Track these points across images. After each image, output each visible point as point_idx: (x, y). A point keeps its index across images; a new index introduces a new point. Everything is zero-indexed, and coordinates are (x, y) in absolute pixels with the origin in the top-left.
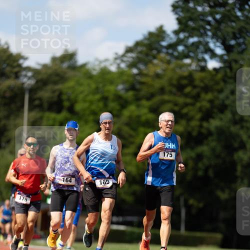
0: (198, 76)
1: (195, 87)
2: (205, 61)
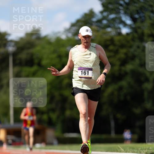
0: (117, 38)
1: (115, 45)
2: (120, 28)
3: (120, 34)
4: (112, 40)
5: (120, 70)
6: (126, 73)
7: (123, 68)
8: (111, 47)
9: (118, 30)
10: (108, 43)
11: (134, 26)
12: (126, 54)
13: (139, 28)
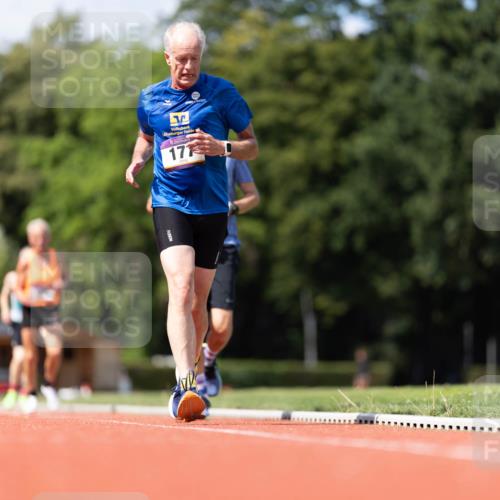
0: (324, 50)
1: (319, 72)
2: (336, 18)
3: (337, 35)
4: (309, 55)
5: (336, 151)
6: (355, 163)
7: (345, 146)
8: (307, 78)
9: (333, 24)
10: (298, 63)
11: (382, 11)
12: (355, 100)
13: (400, 16)
